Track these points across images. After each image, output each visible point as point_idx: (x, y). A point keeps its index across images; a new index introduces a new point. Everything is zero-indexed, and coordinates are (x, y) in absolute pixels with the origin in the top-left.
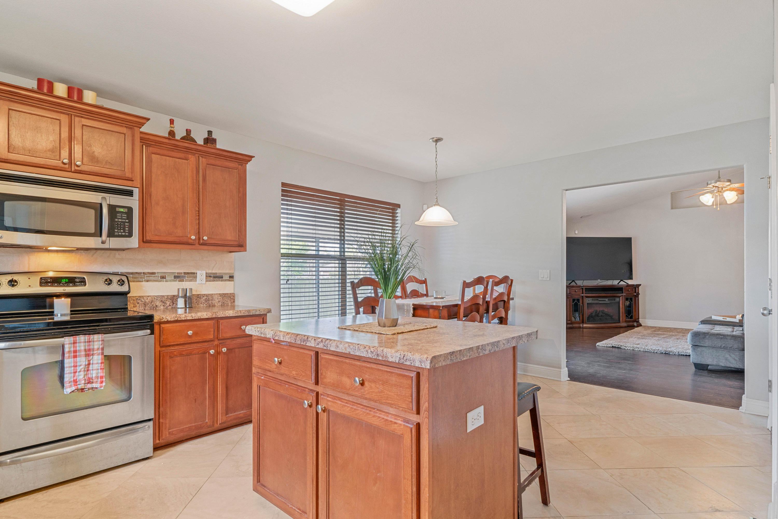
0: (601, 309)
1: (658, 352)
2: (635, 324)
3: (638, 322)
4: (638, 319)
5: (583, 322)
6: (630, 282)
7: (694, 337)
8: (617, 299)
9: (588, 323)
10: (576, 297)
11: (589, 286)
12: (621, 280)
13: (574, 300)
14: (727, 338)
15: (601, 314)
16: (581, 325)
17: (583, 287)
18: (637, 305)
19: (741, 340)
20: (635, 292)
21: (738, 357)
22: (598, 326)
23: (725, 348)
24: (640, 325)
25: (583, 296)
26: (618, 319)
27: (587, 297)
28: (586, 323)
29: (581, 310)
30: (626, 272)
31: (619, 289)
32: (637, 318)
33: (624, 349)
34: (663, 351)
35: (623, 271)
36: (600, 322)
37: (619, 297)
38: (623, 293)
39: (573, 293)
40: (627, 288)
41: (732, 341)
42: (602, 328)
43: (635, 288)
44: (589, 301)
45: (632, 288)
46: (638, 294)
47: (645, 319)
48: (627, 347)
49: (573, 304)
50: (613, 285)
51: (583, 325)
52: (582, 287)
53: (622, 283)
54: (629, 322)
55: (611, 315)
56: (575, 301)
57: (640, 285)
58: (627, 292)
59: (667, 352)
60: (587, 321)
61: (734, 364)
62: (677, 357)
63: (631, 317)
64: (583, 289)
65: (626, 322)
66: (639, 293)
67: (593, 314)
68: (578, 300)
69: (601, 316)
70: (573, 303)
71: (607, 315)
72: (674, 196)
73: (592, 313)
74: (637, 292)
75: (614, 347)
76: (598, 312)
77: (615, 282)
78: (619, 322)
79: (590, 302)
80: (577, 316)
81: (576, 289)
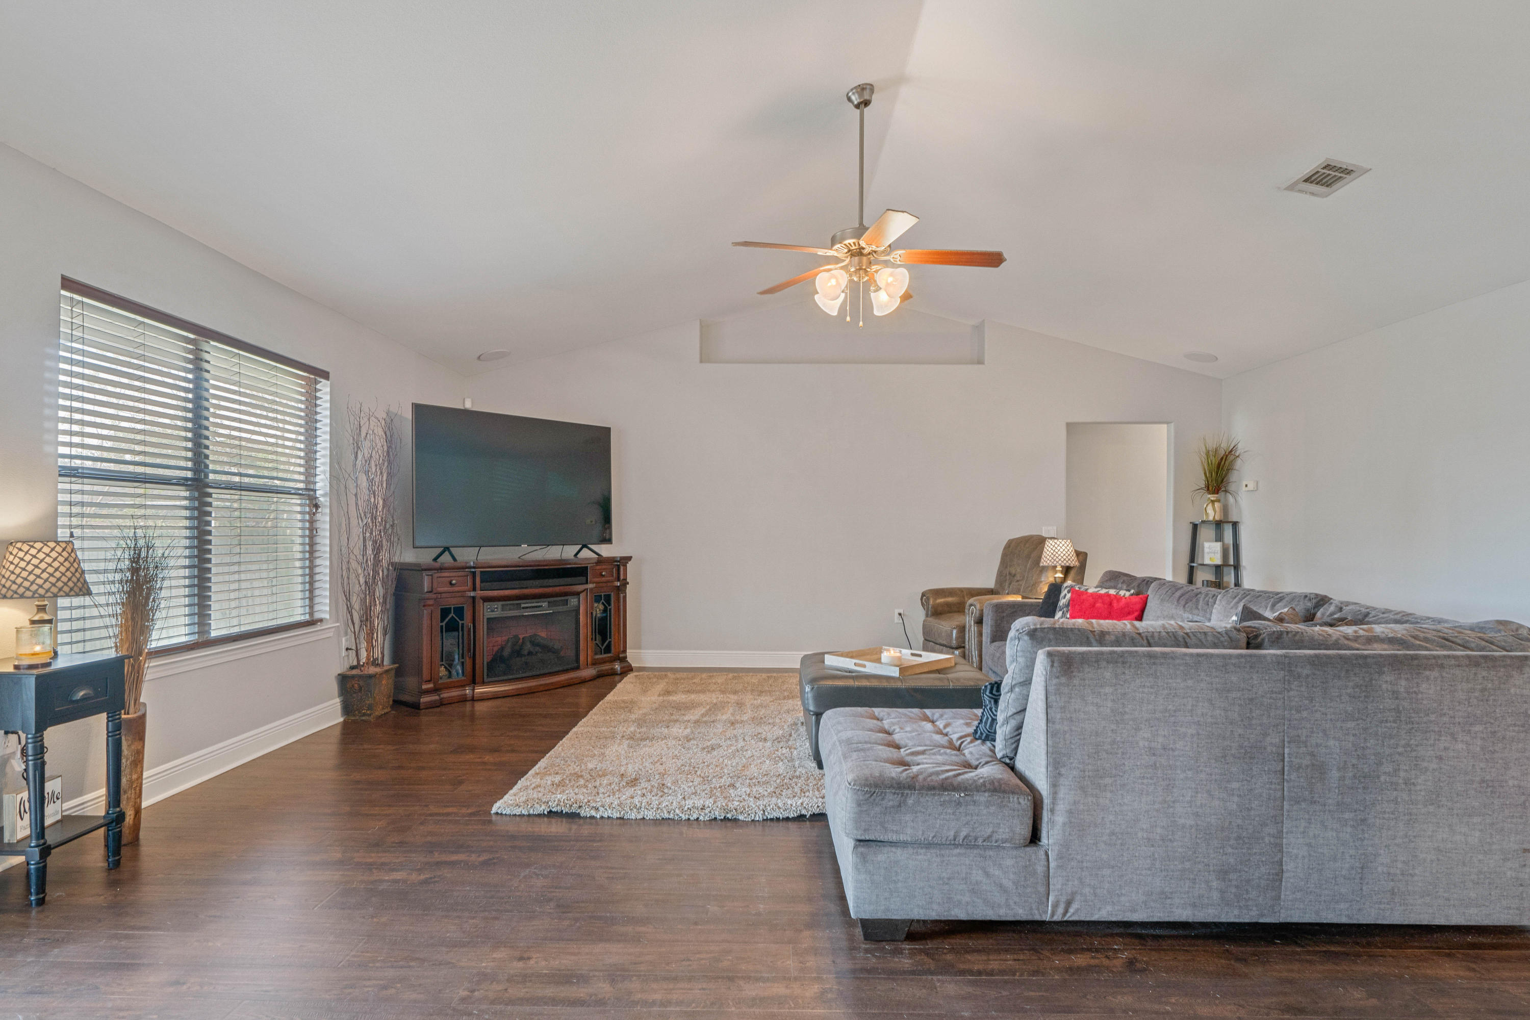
0: (530, 632)
1: (701, 818)
2: (617, 667)
3: (624, 660)
4: (625, 651)
5: (474, 682)
6: (606, 551)
7: (865, 808)
8: (573, 601)
9: (490, 679)
10: (453, 602)
11: (494, 564)
12: (584, 546)
13: (445, 612)
14: (974, 802)
15: (528, 647)
16: (468, 691)
17: (474, 568)
18: (622, 613)
19: (1019, 803)
20: (618, 579)
21: (1012, 876)
22: (520, 686)
23: (969, 844)
24: (628, 669)
25: (474, 598)
26: (574, 659)
27: (486, 599)
28: (483, 683)
29: (469, 644)
30: (594, 523)
31: (578, 572)
32: (622, 649)
33: (592, 817)
34: (717, 813)
35: (588, 521)
36: (524, 675)
37: (578, 594)
38: (587, 583)
39: (440, 590)
40: (598, 567)
41: (992, 809)
42: (530, 692)
43: (618, 567)
44: (493, 611)
45: (610, 567)
46: (625, 583)
47: (640, 648)
48: (601, 809)
49: (442, 627)
50: (562, 561)
51: (473, 690)
52: (470, 567)
53: (586, 554)
54: (604, 662)
55: (557, 646)
56: (450, 616)
57: (630, 558)
58: (596, 580)
59: (729, 816)
60: (485, 676)
61: (999, 906)
62: (759, 828)
63: (608, 650)
64: (474, 574)
65: (595, 663)
66: (626, 579)
67: (506, 653)
68: (459, 611)
69: (530, 653)
70: (442, 621)
71: (546, 649)
72: (706, 331)
73: (502, 648)
74: (622, 577)
75: (556, 813)
76: (521, 640)
77: (568, 552)
78: (577, 668)
79: (498, 613)
80: (457, 660)
81: (455, 574)
